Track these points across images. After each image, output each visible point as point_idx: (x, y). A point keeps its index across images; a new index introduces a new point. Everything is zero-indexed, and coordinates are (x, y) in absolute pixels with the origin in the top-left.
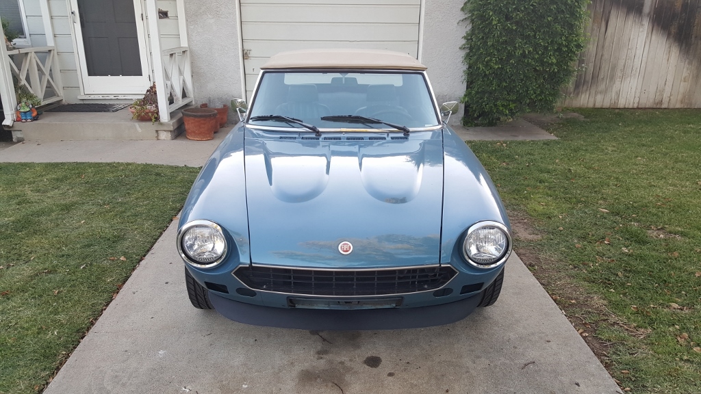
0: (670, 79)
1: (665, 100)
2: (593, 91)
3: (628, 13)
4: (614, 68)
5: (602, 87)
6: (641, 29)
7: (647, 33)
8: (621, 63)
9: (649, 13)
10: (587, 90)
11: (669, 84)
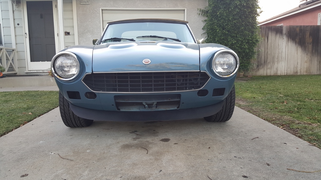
0: (299, 61)
1: (299, 71)
2: (265, 68)
3: (276, 34)
4: (273, 58)
5: (269, 66)
6: (283, 40)
7: (286, 42)
8: (276, 55)
9: (286, 34)
10: (262, 68)
11: (299, 64)
